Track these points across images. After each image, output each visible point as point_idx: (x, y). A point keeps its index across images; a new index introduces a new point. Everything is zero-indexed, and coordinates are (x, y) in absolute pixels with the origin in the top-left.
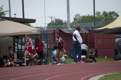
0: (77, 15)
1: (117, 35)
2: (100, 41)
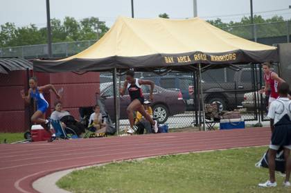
0: (5, 26)
1: (102, 76)
2: (62, 90)
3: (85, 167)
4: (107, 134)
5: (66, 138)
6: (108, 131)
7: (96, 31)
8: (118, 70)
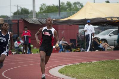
0: (42, 4)
2: (63, 32)
5: (64, 52)
7: (79, 7)
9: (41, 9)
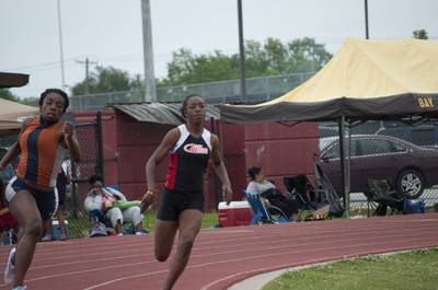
0: (179, 53)
1: (322, 126)
2: (263, 149)
3: (301, 268)
4: (331, 215)
5: (270, 222)
6: (334, 211)
7: (311, 58)
8: (347, 118)
9: (173, 69)
